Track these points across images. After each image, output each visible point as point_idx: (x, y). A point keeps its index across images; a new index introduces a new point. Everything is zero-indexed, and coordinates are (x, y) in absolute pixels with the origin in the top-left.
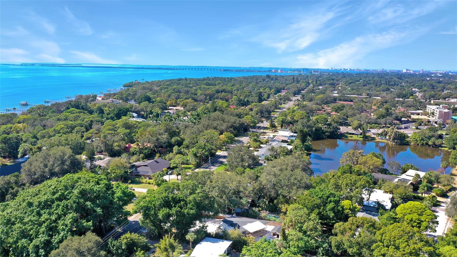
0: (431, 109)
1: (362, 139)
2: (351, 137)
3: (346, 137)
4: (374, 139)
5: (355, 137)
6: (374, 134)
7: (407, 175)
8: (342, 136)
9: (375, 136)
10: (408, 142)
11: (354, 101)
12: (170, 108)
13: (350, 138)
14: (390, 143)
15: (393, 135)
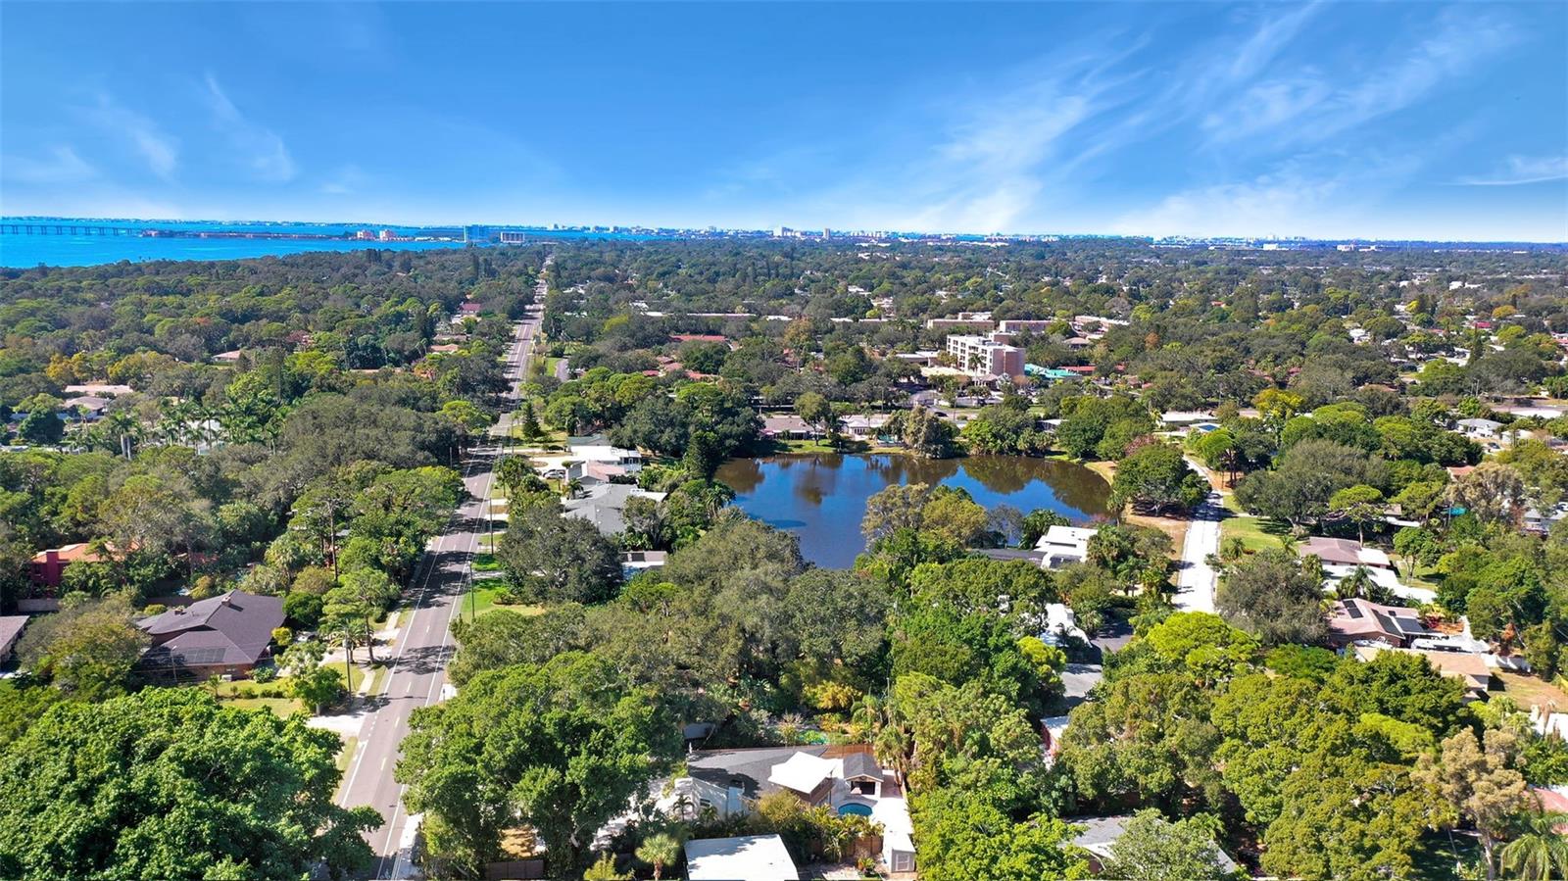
0: (963, 344)
1: (830, 450)
2: (800, 446)
3: (785, 447)
4: (863, 447)
5: (809, 446)
6: (859, 431)
7: (1052, 543)
8: (769, 447)
9: (865, 438)
10: (961, 447)
11: (722, 331)
12: (70, 389)
13: (796, 451)
14: (915, 455)
15: (924, 429)
